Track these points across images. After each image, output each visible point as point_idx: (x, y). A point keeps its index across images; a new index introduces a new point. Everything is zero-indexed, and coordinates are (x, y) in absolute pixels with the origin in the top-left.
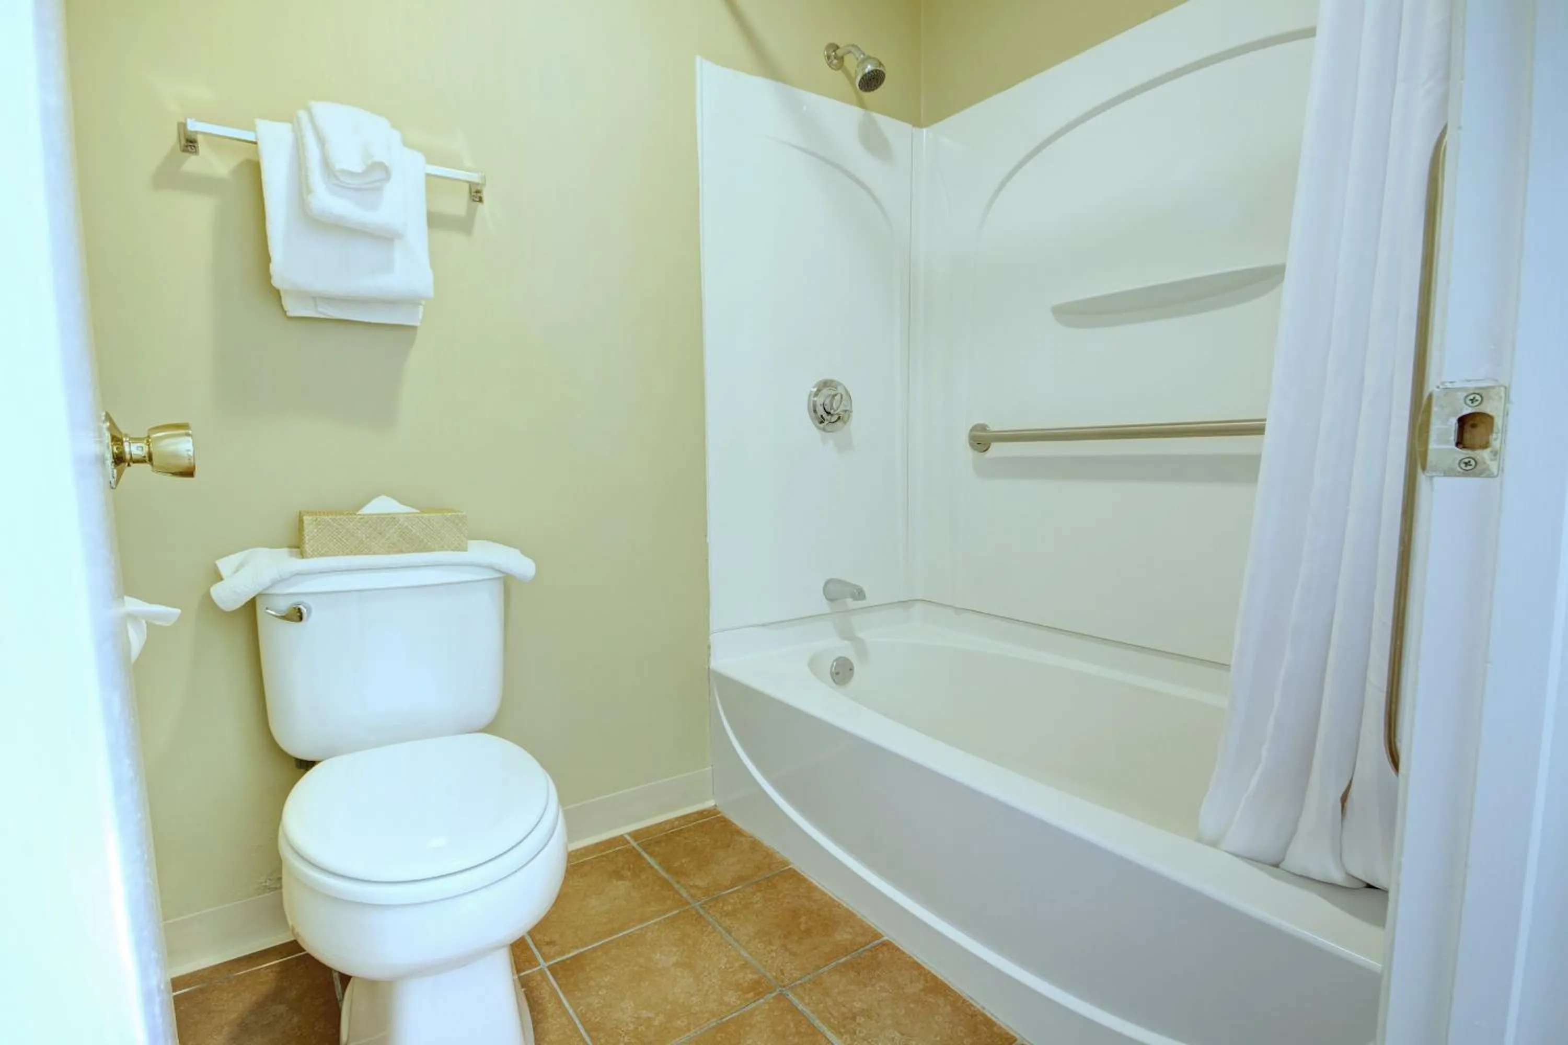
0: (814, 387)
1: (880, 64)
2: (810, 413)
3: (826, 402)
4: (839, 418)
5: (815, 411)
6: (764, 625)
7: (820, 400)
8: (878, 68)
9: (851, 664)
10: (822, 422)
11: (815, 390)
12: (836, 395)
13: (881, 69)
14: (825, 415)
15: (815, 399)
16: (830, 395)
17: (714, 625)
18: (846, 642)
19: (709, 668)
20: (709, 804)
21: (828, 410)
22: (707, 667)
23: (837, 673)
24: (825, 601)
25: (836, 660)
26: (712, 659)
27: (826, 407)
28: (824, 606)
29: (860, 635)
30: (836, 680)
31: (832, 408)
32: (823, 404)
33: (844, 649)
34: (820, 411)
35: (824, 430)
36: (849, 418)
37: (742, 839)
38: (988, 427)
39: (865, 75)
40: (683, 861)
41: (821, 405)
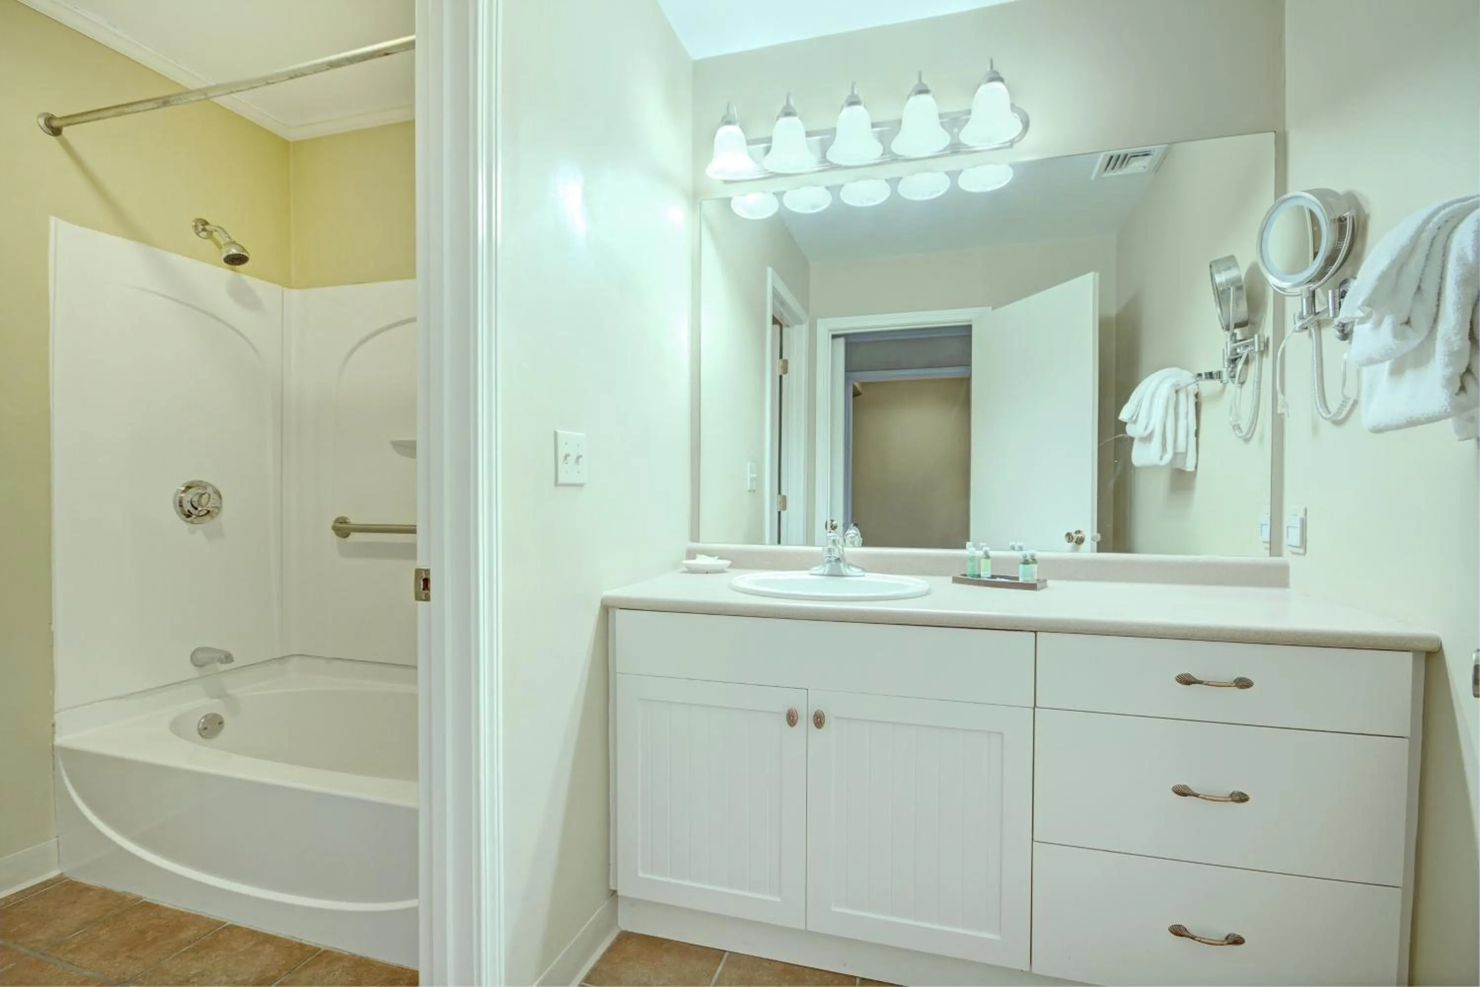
0: (183, 486)
1: (244, 250)
2: (175, 508)
3: (194, 500)
4: (208, 512)
5: (181, 506)
6: (122, 697)
7: (187, 497)
8: (241, 253)
9: (221, 718)
10: (188, 516)
11: (183, 488)
12: (204, 494)
13: (245, 254)
14: (192, 510)
15: (183, 495)
16: (197, 494)
17: (60, 702)
18: (216, 701)
19: (53, 747)
20: (53, 874)
21: (195, 505)
22: (50, 745)
23: (205, 729)
24: (193, 667)
25: (205, 717)
26: (56, 736)
27: (193, 503)
28: (193, 672)
29: (231, 692)
30: (203, 735)
31: (200, 505)
32: (191, 502)
33: (216, 707)
34: (187, 507)
35: (192, 522)
36: (217, 514)
37: (91, 893)
38: (348, 519)
39: (229, 256)
40: (21, 925)
41: (188, 502)
